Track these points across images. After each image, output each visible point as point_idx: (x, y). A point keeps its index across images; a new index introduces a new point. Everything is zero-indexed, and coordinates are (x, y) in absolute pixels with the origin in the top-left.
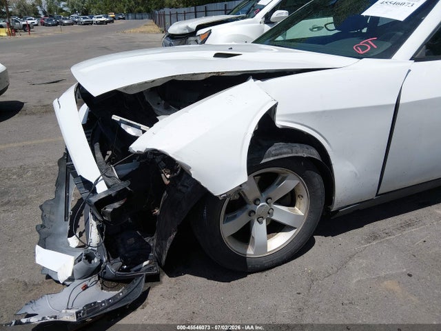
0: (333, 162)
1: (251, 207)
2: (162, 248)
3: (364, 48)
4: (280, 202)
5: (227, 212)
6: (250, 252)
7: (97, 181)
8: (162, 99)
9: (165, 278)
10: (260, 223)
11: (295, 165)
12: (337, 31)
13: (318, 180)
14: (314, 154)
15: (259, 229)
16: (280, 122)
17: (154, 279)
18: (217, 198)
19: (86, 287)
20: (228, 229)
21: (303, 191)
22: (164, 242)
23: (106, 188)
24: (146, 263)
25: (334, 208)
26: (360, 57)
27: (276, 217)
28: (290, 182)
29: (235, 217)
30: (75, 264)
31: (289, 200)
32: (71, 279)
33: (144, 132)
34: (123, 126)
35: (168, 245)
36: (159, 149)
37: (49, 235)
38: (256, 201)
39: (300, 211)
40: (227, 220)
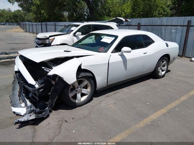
0: (95, 77)
1: (76, 89)
2: (53, 102)
3: (101, 50)
4: (84, 88)
5: (70, 91)
6: (77, 101)
7: (35, 84)
8: (52, 63)
9: (53, 111)
10: (79, 93)
11: (87, 78)
12: (96, 42)
13: (92, 81)
14: (91, 75)
15: (79, 95)
16: (82, 68)
17: (50, 111)
18: (69, 85)
19: (31, 116)
20: (71, 95)
21: (89, 85)
22: (54, 100)
23: (38, 86)
24: (47, 108)
25: (97, 89)
26: (100, 52)
27: (83, 92)
28: (86, 82)
29: (73, 92)
30: (26, 109)
31: (86, 87)
32: (26, 114)
33: (50, 71)
34: (45, 69)
35: (55, 100)
36: (56, 74)
37: (14, 104)
38: (78, 88)
39: (89, 90)
40: (70, 93)
